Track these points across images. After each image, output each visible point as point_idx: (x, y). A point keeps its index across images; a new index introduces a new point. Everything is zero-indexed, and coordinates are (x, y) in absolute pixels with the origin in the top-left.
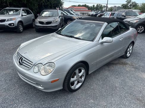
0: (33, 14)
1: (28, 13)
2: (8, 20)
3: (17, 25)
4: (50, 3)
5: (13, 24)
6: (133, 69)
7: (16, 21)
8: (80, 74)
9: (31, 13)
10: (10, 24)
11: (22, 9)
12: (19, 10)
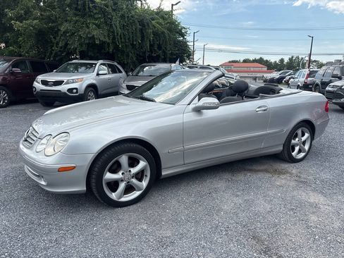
0: (124, 73)
1: (114, 70)
2: (67, 83)
3: (83, 93)
4: (164, 52)
5: (76, 89)
7: (82, 84)
8: (134, 170)
9: (120, 72)
10: (70, 90)
11: (101, 62)
12: (93, 64)
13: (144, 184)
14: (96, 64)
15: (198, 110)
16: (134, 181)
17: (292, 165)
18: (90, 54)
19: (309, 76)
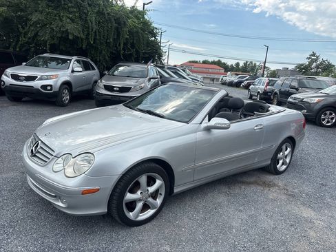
0: (97, 70)
1: (86, 67)
2: (41, 79)
3: (58, 90)
5: (51, 86)
6: (284, 197)
7: (57, 81)
9: (94, 69)
10: (44, 87)
11: (75, 58)
12: (69, 60)
13: (159, 201)
14: (70, 60)
15: (208, 129)
16: (150, 200)
17: (277, 176)
18: (62, 47)
19: (268, 84)
